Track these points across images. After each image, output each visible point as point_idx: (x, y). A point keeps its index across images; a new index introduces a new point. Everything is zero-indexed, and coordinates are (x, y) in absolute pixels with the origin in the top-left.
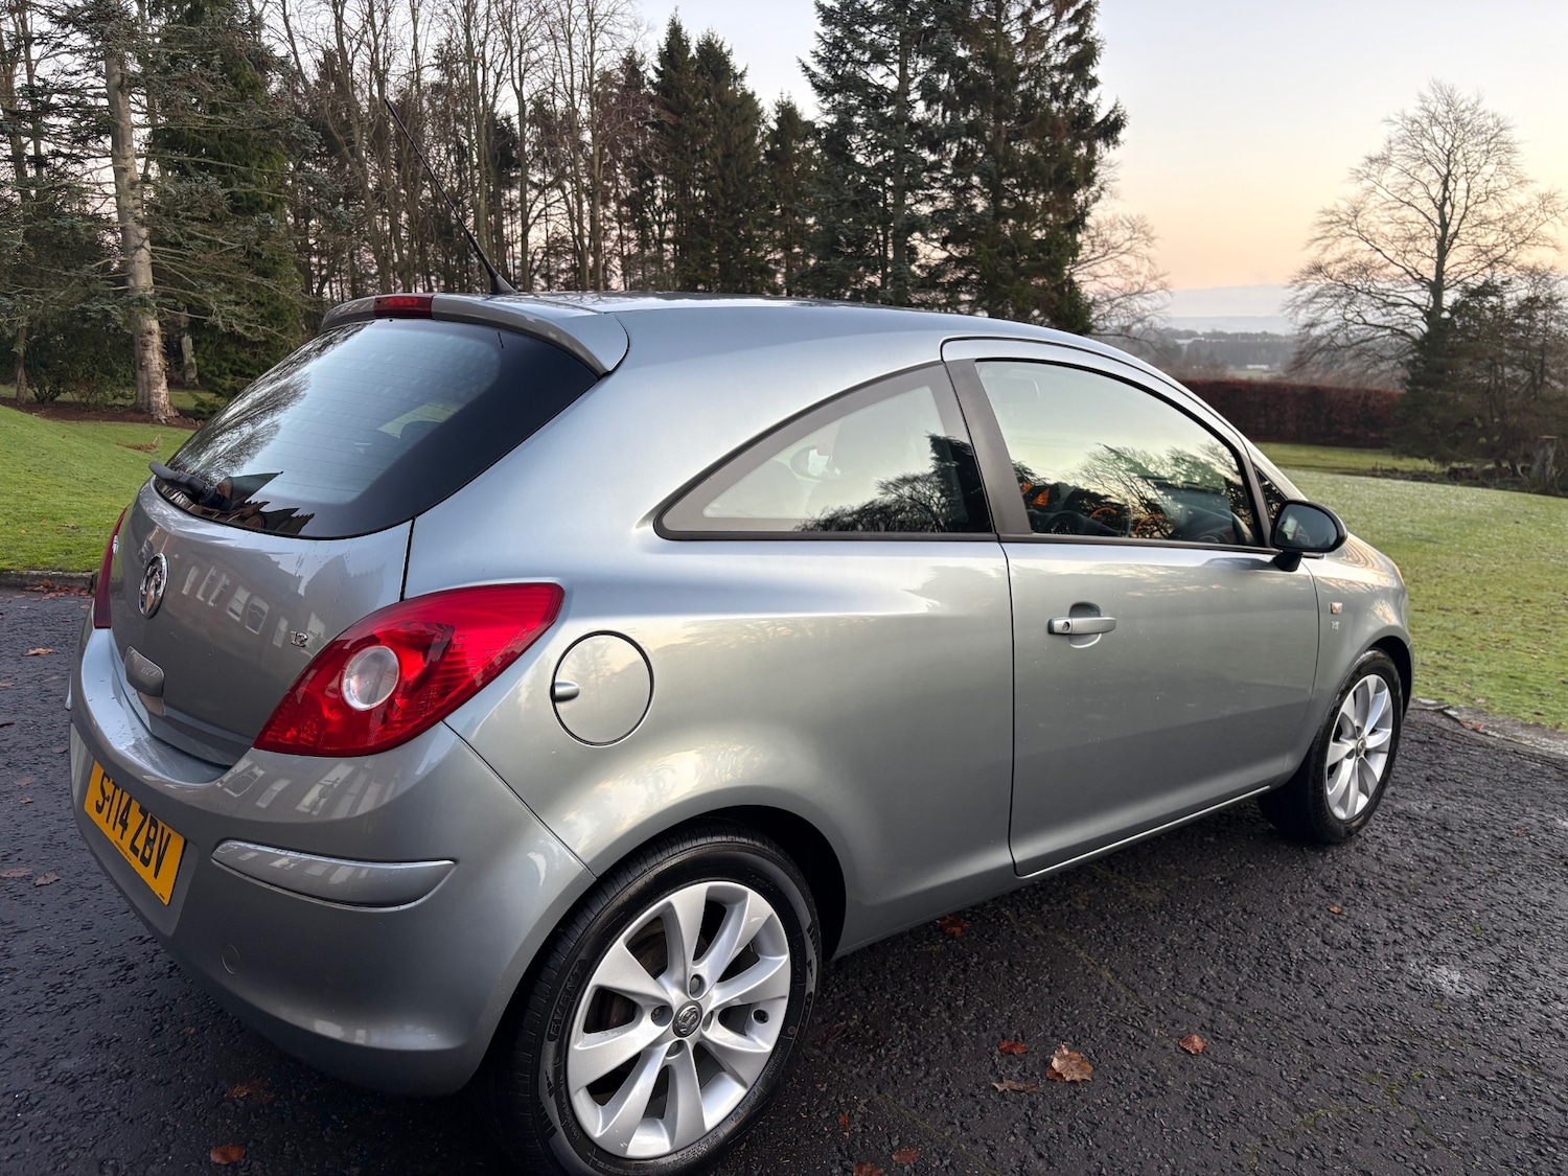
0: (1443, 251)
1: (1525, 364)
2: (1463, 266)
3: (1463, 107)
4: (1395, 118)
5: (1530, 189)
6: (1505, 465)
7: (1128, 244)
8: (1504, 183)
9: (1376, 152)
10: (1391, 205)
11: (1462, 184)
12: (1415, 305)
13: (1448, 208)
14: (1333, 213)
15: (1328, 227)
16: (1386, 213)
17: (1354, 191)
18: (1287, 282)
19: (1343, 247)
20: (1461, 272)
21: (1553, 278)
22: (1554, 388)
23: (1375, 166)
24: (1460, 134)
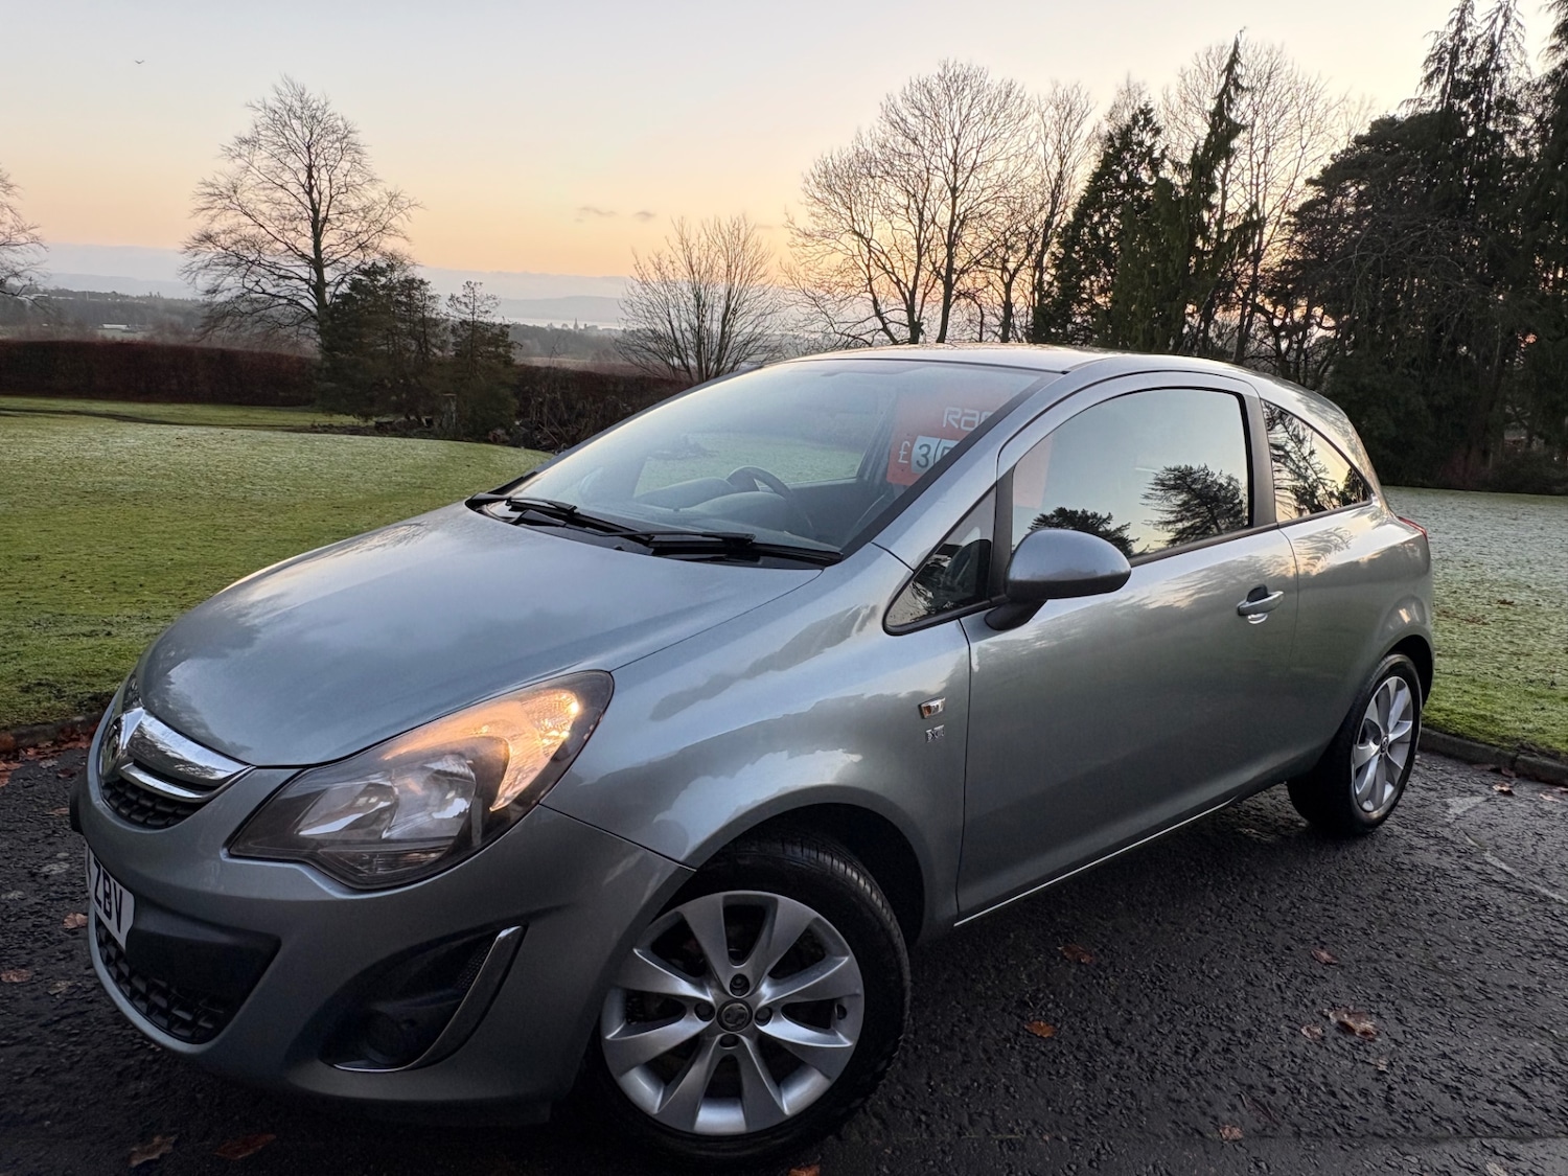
0: (317, 232)
1: (411, 334)
2: (334, 248)
3: (314, 106)
4: (258, 106)
5: (380, 186)
6: (412, 418)
8: (358, 180)
9: (245, 134)
10: (266, 185)
11: (324, 175)
12: (301, 279)
13: (315, 195)
14: (212, 185)
15: (212, 199)
16: (262, 193)
17: (232, 168)
18: (181, 248)
19: (228, 220)
20: (333, 253)
22: (435, 354)
23: (245, 147)
24: (317, 130)
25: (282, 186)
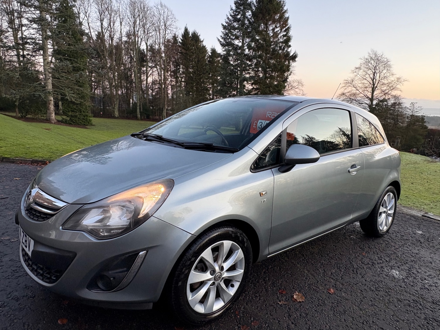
0: (373, 91)
1: (393, 119)
2: (378, 95)
3: (379, 56)
4: (362, 58)
5: (395, 76)
7: (297, 86)
8: (388, 75)
9: (358, 66)
10: (361, 79)
11: (378, 75)
12: (366, 104)
13: (375, 80)
14: (347, 80)
15: (346, 84)
16: (360, 81)
17: (352, 75)
19: (349, 89)
21: (400, 98)
22: (400, 125)
23: (357, 70)
24: (378, 62)
25: (365, 79)
